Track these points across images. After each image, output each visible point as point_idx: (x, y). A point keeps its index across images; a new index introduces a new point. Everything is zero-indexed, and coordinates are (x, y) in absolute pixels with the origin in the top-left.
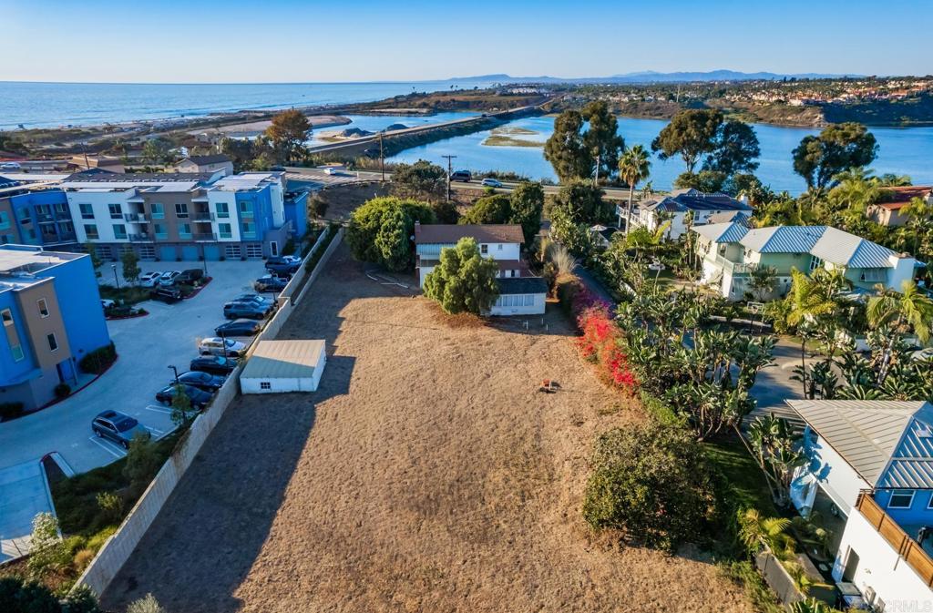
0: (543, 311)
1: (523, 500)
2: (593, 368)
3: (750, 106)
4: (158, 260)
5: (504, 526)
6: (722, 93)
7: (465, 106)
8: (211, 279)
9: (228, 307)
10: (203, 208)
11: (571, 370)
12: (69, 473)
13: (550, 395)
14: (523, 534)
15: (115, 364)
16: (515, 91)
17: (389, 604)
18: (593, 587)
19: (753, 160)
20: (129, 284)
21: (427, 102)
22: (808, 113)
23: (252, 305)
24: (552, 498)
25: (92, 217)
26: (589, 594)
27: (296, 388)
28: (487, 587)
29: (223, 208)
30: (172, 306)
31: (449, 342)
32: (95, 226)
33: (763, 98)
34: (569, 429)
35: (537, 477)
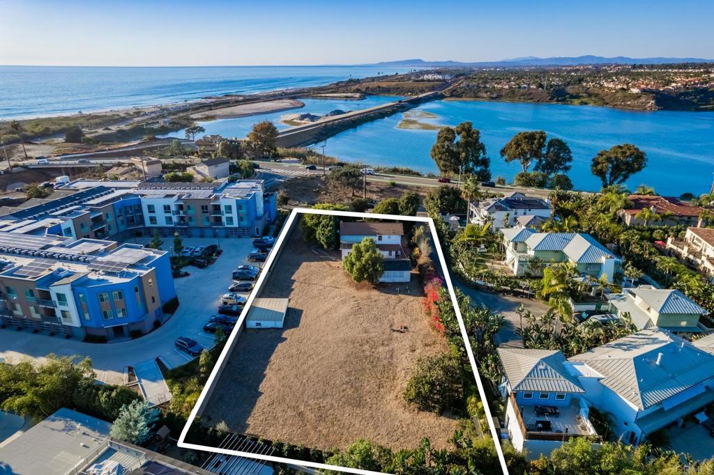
0: (409, 280)
1: (379, 389)
2: (428, 318)
3: (601, 91)
4: (190, 236)
5: (369, 400)
6: (580, 80)
7: (387, 91)
8: (222, 251)
9: (234, 273)
10: (217, 208)
11: (417, 319)
12: (170, 368)
13: (403, 334)
14: (376, 404)
15: (179, 308)
16: (426, 77)
17: (316, 431)
18: (402, 427)
19: (568, 164)
20: (177, 255)
21: (360, 88)
22: (643, 100)
23: (248, 272)
24: (392, 388)
25: (154, 212)
26: (400, 430)
27: (274, 326)
28: (357, 426)
29: (229, 208)
30: (202, 270)
31: (354, 299)
32: (155, 217)
33: (611, 85)
34: (408, 353)
35: (387, 378)
